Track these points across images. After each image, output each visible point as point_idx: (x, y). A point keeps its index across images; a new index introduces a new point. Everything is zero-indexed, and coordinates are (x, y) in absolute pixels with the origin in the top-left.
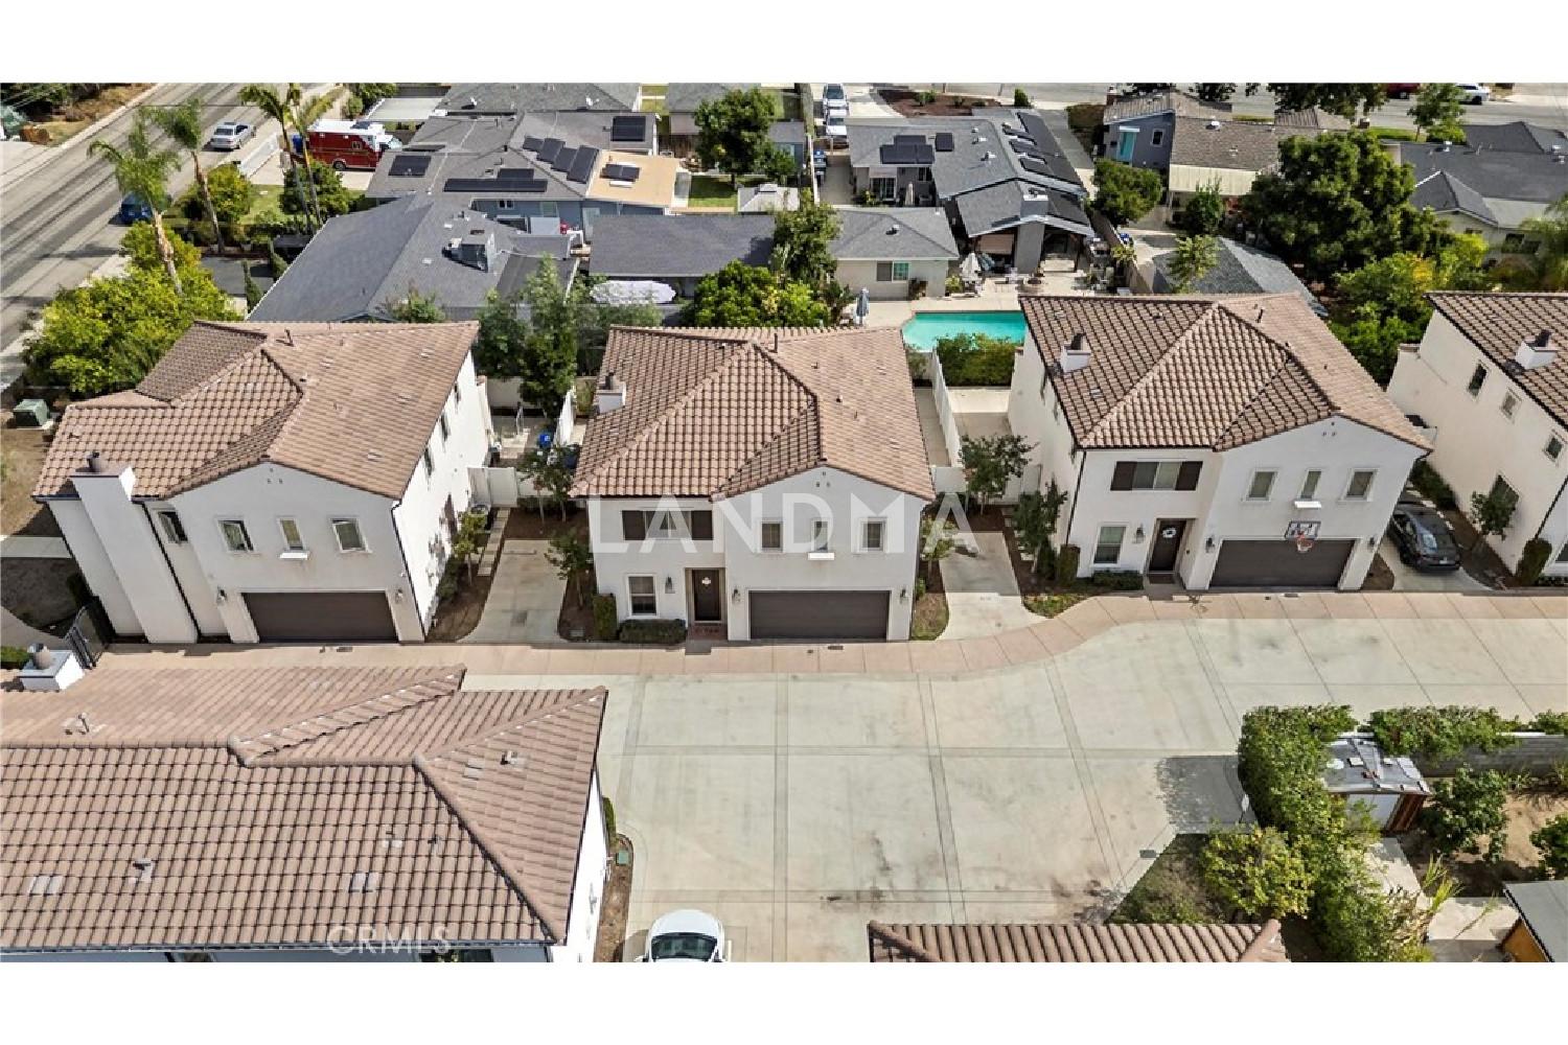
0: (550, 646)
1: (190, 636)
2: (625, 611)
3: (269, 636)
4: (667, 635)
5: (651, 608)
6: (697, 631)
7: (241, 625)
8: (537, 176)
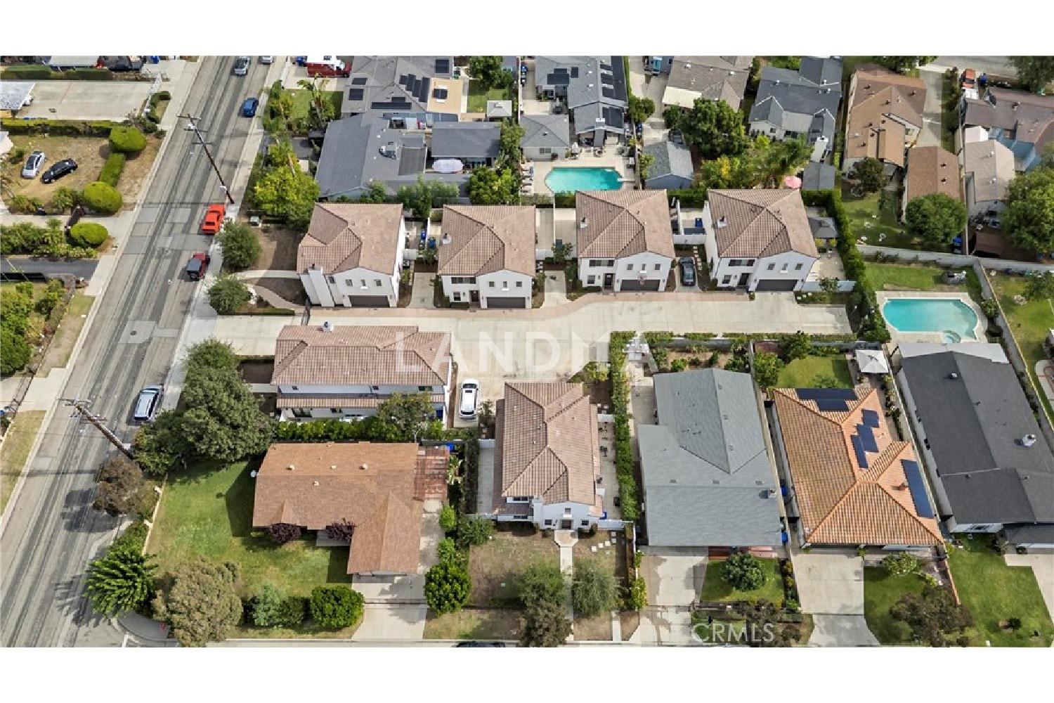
0: (432, 309)
1: (333, 305)
2: (452, 300)
3: (354, 305)
4: (464, 306)
5: (459, 299)
6: (472, 305)
7: (347, 303)
8: (407, 101)
